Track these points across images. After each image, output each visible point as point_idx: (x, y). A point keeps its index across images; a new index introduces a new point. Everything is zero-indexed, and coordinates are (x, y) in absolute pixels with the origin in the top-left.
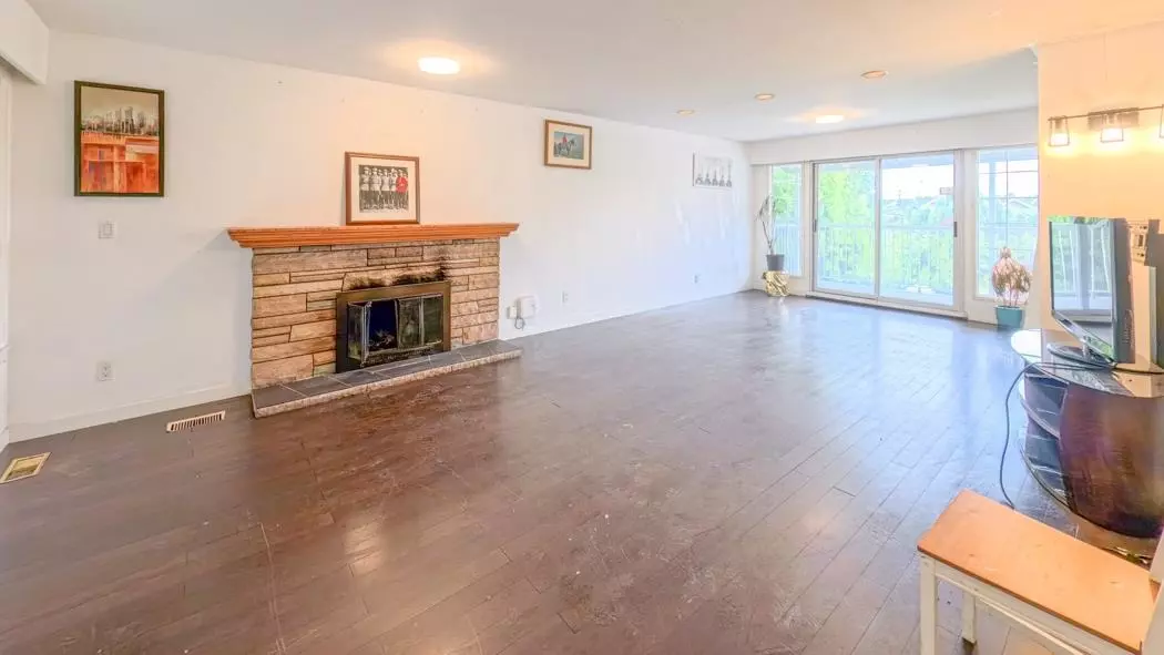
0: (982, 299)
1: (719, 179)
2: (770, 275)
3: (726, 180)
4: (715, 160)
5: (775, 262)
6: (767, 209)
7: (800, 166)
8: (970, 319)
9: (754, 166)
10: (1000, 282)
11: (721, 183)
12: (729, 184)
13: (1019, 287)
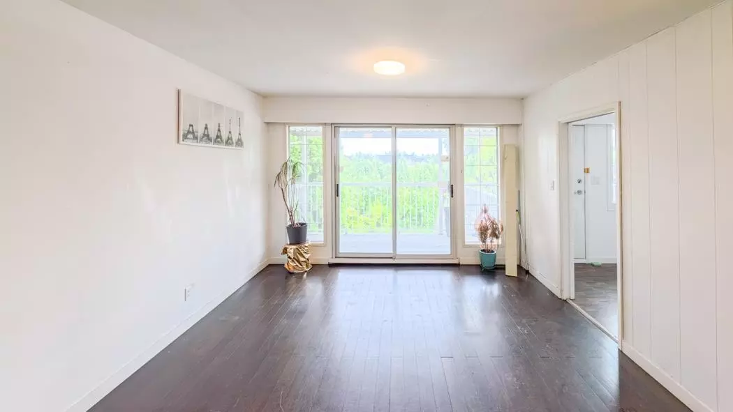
0: (470, 246)
1: (224, 136)
2: (291, 249)
3: (235, 139)
4: (219, 107)
5: (297, 234)
6: (285, 174)
7: (320, 128)
8: (461, 263)
9: (268, 123)
10: (483, 232)
11: (229, 142)
12: (240, 143)
13: (495, 235)
